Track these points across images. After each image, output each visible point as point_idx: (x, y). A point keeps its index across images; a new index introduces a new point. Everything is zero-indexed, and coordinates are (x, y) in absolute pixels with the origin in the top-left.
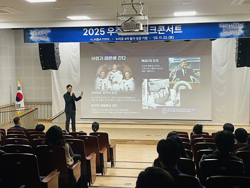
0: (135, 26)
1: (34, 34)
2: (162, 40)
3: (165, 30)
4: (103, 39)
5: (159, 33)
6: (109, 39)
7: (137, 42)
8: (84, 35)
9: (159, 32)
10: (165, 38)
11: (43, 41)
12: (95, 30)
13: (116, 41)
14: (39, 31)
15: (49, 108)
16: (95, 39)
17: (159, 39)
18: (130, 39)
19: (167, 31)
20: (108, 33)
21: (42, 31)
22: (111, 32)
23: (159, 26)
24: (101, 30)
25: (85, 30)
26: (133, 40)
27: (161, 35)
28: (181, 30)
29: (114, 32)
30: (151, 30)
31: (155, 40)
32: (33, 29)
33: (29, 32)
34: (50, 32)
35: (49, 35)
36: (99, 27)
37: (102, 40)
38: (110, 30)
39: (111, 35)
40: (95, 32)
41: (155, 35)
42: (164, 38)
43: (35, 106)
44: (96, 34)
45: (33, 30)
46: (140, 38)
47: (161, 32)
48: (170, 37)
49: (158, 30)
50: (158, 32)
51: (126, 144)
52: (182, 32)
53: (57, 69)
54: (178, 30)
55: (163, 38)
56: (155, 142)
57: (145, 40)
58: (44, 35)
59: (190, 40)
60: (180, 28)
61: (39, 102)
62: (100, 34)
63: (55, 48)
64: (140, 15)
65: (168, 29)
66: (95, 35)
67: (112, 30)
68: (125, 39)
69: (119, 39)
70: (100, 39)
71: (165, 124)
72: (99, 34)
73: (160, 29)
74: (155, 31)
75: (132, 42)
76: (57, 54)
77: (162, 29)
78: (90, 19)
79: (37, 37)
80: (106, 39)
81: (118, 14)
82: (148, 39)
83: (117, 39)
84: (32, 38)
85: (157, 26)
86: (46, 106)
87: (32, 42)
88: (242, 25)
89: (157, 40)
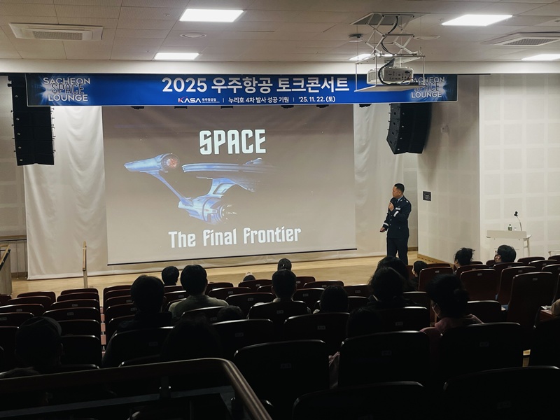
0: (403, 75)
1: (51, 88)
2: (314, 103)
3: (319, 85)
4: (203, 100)
5: (310, 91)
6: (215, 100)
8: (164, 91)
9: (310, 89)
10: (320, 99)
11: (72, 103)
12: (187, 81)
13: (230, 103)
14: (64, 81)
16: (187, 99)
17: (309, 102)
18: (256, 101)
19: (322, 87)
20: (213, 87)
21: (71, 81)
22: (219, 87)
23: (309, 78)
24: (199, 82)
25: (167, 82)
26: (262, 102)
27: (312, 94)
28: (346, 85)
29: (225, 87)
30: (294, 84)
31: (302, 103)
32: (49, 76)
33: (39, 82)
34: (89, 82)
35: (87, 90)
36: (196, 77)
37: (201, 101)
38: (217, 81)
39: (219, 92)
40: (187, 85)
41: (302, 94)
42: (318, 101)
44: (189, 90)
45: (50, 78)
46: (275, 100)
47: (313, 88)
48: (328, 98)
49: (307, 85)
50: (307, 88)
52: (348, 89)
54: (343, 86)
55: (316, 99)
57: (284, 103)
58: (76, 89)
60: (346, 82)
62: (197, 90)
65: (326, 84)
66: (187, 91)
67: (221, 82)
68: (248, 100)
69: (236, 100)
70: (198, 99)
72: (194, 90)
73: (310, 83)
74: (302, 87)
77: (315, 83)
79: (58, 93)
80: (209, 100)
82: (291, 102)
83: (231, 100)
84: (46, 95)
85: (306, 78)
87: (47, 103)
88: (444, 80)
89: (306, 103)
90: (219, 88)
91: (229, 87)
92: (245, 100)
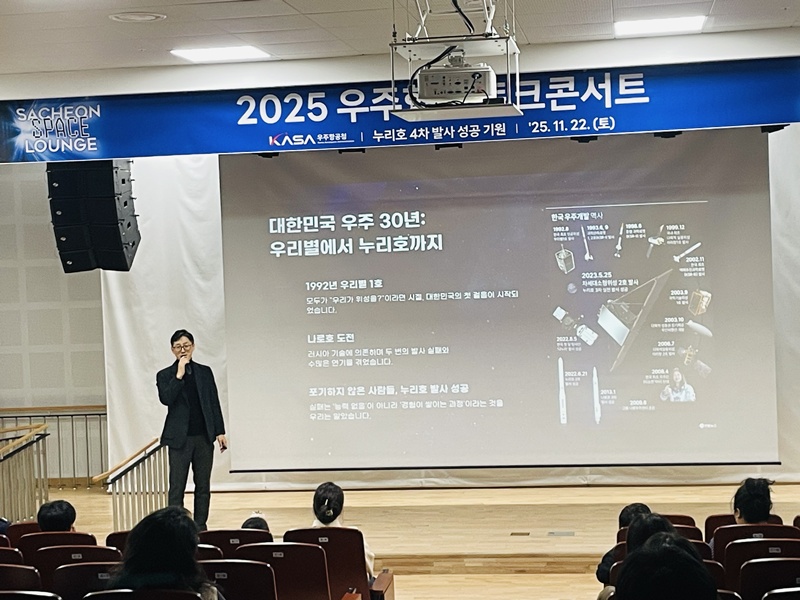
0: (466, 82)
1: (30, 127)
2: (564, 133)
3: (577, 94)
4: (320, 137)
5: (554, 107)
6: (344, 136)
7: (460, 146)
8: (240, 122)
9: (554, 102)
10: (579, 125)
11: (69, 154)
13: (375, 142)
14: (53, 113)
15: (94, 433)
16: (287, 138)
17: (553, 133)
18: (431, 135)
19: (584, 98)
20: (340, 111)
21: (66, 113)
22: (352, 110)
23: (552, 80)
24: (310, 100)
25: (246, 105)
26: (446, 138)
27: (560, 115)
28: (642, 91)
29: (366, 109)
31: (536, 135)
32: (26, 104)
33: (10, 118)
34: (98, 114)
35: (95, 129)
36: (304, 91)
37: (316, 140)
38: (349, 98)
39: (354, 119)
40: (287, 109)
41: (536, 115)
42: (574, 129)
43: (34, 424)
44: (292, 118)
45: (27, 110)
46: (475, 131)
47: (560, 101)
48: (598, 122)
49: (548, 96)
50: (548, 102)
51: (429, 572)
52: (646, 100)
53: (126, 268)
54: (633, 94)
55: (568, 125)
56: (548, 563)
57: (496, 137)
58: (75, 127)
59: (680, 133)
60: (641, 83)
61: (50, 409)
62: (307, 118)
63: (117, 179)
64: (487, 36)
65: (591, 89)
66: (287, 120)
67: (356, 98)
68: (414, 135)
69: (389, 134)
70: (309, 137)
71: (586, 483)
72: (302, 119)
73: (555, 91)
74: (537, 99)
75: (437, 147)
76: (126, 204)
77: (566, 90)
78: (265, 56)
79: (44, 136)
80: (332, 136)
81: (395, 34)
82: (510, 133)
83: (378, 136)
84: (21, 141)
85: (545, 78)
86: (80, 424)
87: (24, 157)
89: (546, 134)
90: (353, 112)
91: (373, 109)
92: (407, 134)
